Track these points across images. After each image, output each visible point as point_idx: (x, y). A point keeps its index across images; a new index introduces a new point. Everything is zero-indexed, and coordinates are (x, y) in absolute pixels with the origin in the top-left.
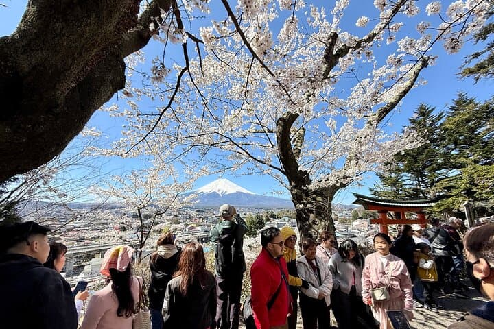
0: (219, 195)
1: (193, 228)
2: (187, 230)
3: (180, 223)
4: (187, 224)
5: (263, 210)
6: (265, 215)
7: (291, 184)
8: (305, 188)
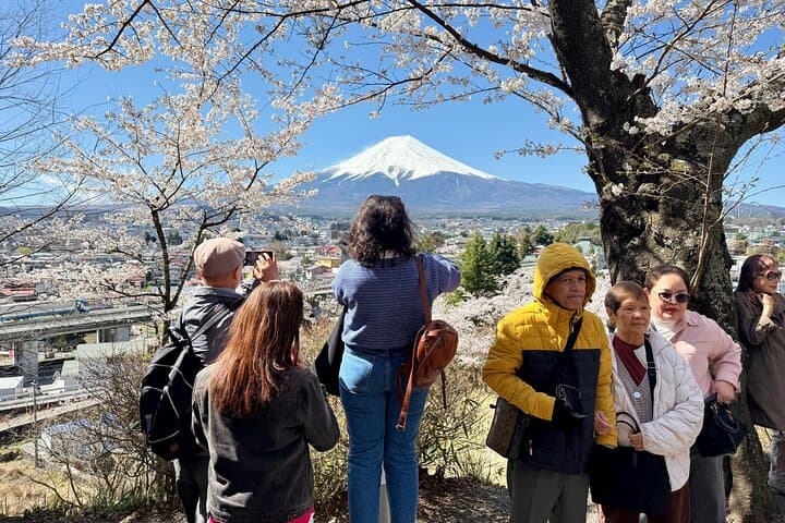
0: (392, 181)
1: (324, 269)
2: (309, 276)
3: (289, 257)
4: (308, 261)
5: (516, 224)
6: (522, 236)
7: (587, 123)
8: (633, 130)
